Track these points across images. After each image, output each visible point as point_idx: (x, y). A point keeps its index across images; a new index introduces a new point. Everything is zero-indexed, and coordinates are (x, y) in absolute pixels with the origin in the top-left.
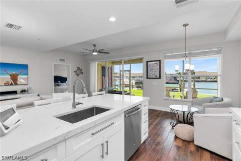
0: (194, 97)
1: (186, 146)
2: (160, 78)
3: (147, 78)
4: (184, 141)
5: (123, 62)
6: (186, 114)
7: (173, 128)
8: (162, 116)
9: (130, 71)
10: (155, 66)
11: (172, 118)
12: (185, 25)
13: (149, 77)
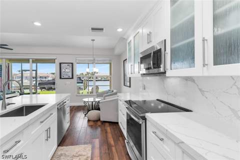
0: (97, 92)
1: (96, 124)
2: (72, 78)
3: (61, 78)
4: (94, 121)
5: (31, 60)
6: (94, 103)
7: (85, 116)
8: (75, 110)
9: (36, 71)
10: (68, 67)
11: (84, 109)
12: (93, 40)
13: (62, 77)
